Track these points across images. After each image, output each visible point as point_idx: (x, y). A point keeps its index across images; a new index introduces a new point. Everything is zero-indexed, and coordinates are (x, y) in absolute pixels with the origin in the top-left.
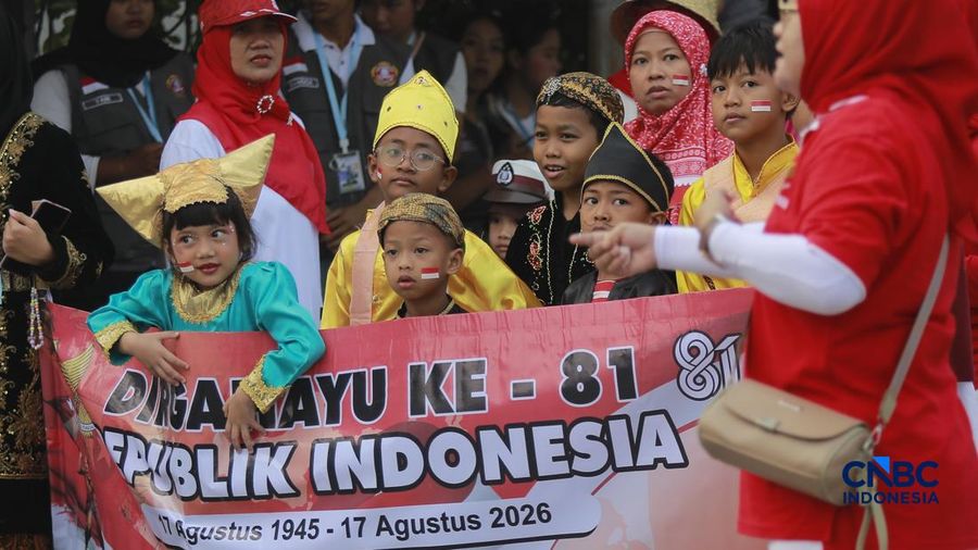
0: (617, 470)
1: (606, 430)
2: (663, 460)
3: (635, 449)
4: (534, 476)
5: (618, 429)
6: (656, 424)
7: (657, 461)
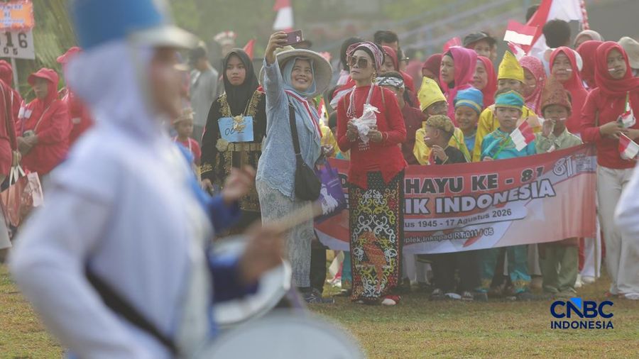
0: (533, 198)
1: (530, 186)
2: (548, 195)
3: (539, 191)
4: (507, 201)
5: (534, 185)
6: (546, 183)
7: (545, 195)
